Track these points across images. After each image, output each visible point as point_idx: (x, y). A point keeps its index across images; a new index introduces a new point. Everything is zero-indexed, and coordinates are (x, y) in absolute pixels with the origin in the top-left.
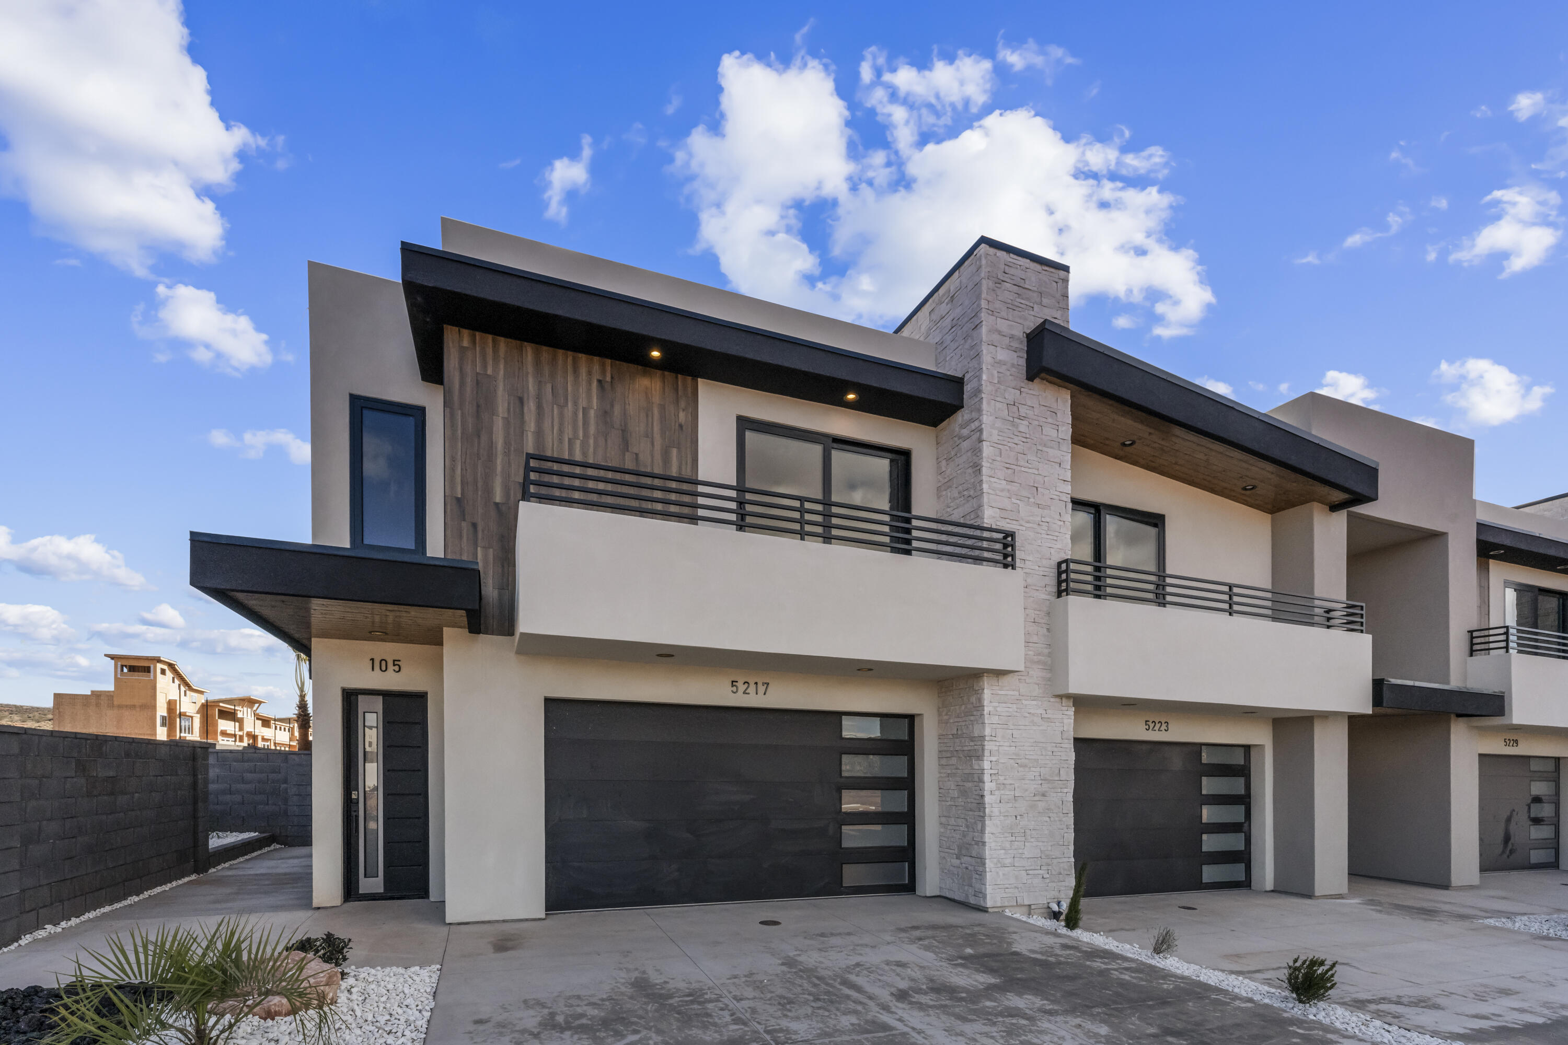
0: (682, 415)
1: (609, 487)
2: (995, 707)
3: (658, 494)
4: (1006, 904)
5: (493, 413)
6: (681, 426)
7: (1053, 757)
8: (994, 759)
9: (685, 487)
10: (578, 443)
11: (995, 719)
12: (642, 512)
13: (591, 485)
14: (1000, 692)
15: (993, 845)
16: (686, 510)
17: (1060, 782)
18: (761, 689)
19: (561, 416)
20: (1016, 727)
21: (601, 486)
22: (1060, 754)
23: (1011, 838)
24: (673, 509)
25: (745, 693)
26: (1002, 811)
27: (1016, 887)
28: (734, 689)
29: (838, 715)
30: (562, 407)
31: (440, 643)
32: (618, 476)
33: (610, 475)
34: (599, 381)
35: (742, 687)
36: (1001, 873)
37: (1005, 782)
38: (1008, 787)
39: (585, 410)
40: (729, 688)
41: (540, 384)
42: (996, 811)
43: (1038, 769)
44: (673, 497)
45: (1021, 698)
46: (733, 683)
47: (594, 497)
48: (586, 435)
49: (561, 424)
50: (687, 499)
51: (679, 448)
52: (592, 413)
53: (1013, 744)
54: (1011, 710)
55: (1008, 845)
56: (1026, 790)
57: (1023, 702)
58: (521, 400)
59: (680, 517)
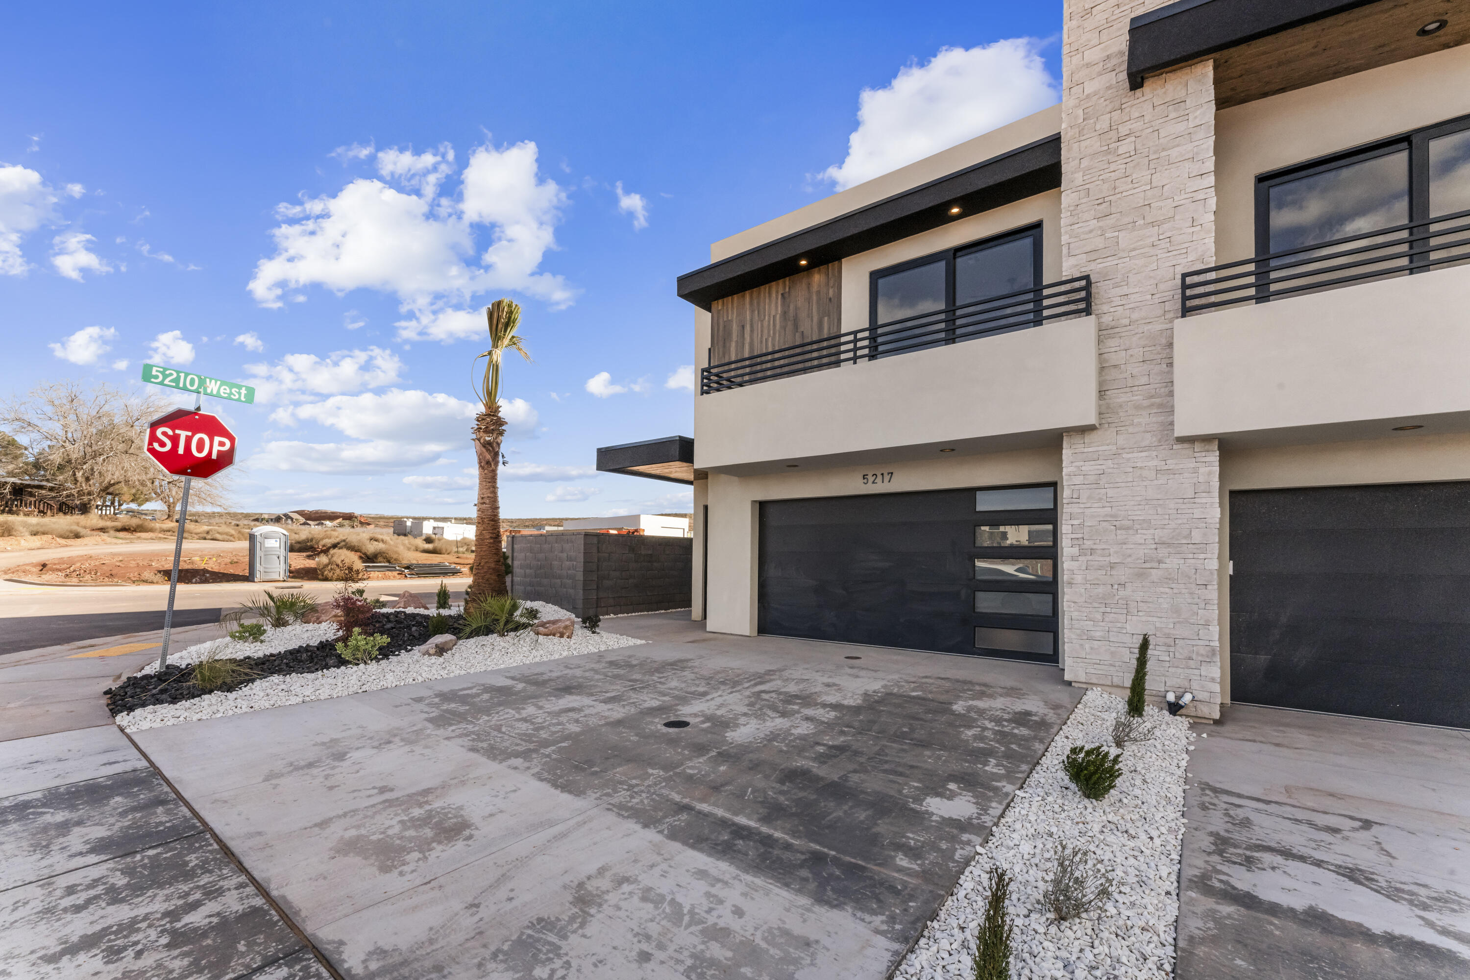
0: (831, 292)
1: (786, 361)
2: (1078, 467)
3: (815, 354)
4: (1094, 681)
5: (731, 341)
6: (830, 299)
7: (1179, 516)
8: (1076, 522)
9: (833, 342)
10: (770, 339)
11: (1078, 480)
12: (805, 370)
13: (777, 363)
14: (1086, 450)
15: (1075, 615)
16: (833, 359)
17: (1191, 546)
18: (887, 478)
19: (762, 326)
20: (1111, 485)
21: (782, 362)
22: (1190, 511)
23: (1103, 609)
24: (825, 361)
25: (873, 482)
26: (1088, 578)
27: (1111, 665)
28: (865, 481)
29: (970, 493)
30: (762, 321)
31: (707, 478)
32: (792, 352)
33: (787, 353)
34: (782, 294)
35: (871, 479)
36: (1087, 646)
37: (1095, 547)
38: (1099, 552)
39: (774, 317)
40: (861, 481)
41: (752, 312)
42: (1079, 579)
43: (1152, 531)
44: (825, 352)
45: (1120, 451)
46: (864, 477)
47: (778, 371)
48: (774, 333)
49: (762, 331)
50: (833, 350)
51: (829, 316)
52: (778, 316)
53: (1108, 504)
54: (1103, 467)
55: (1099, 616)
56: (1130, 556)
57: (1124, 456)
58: (743, 327)
59: (829, 365)
